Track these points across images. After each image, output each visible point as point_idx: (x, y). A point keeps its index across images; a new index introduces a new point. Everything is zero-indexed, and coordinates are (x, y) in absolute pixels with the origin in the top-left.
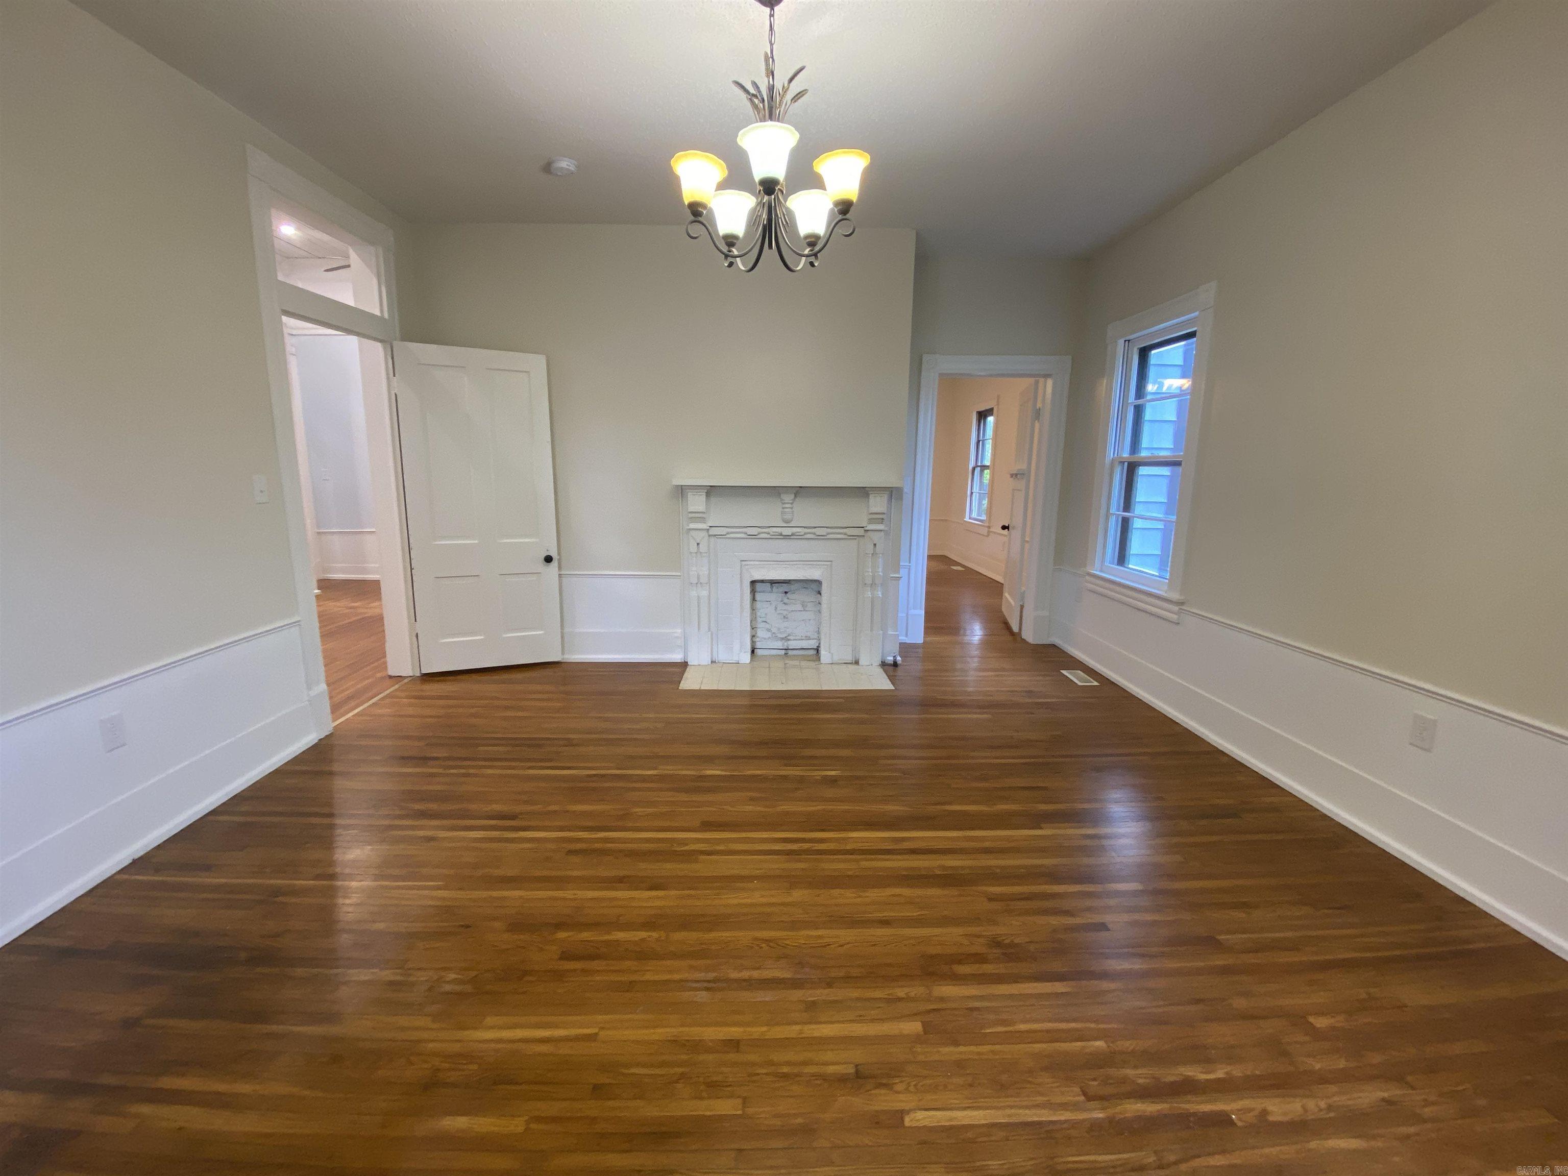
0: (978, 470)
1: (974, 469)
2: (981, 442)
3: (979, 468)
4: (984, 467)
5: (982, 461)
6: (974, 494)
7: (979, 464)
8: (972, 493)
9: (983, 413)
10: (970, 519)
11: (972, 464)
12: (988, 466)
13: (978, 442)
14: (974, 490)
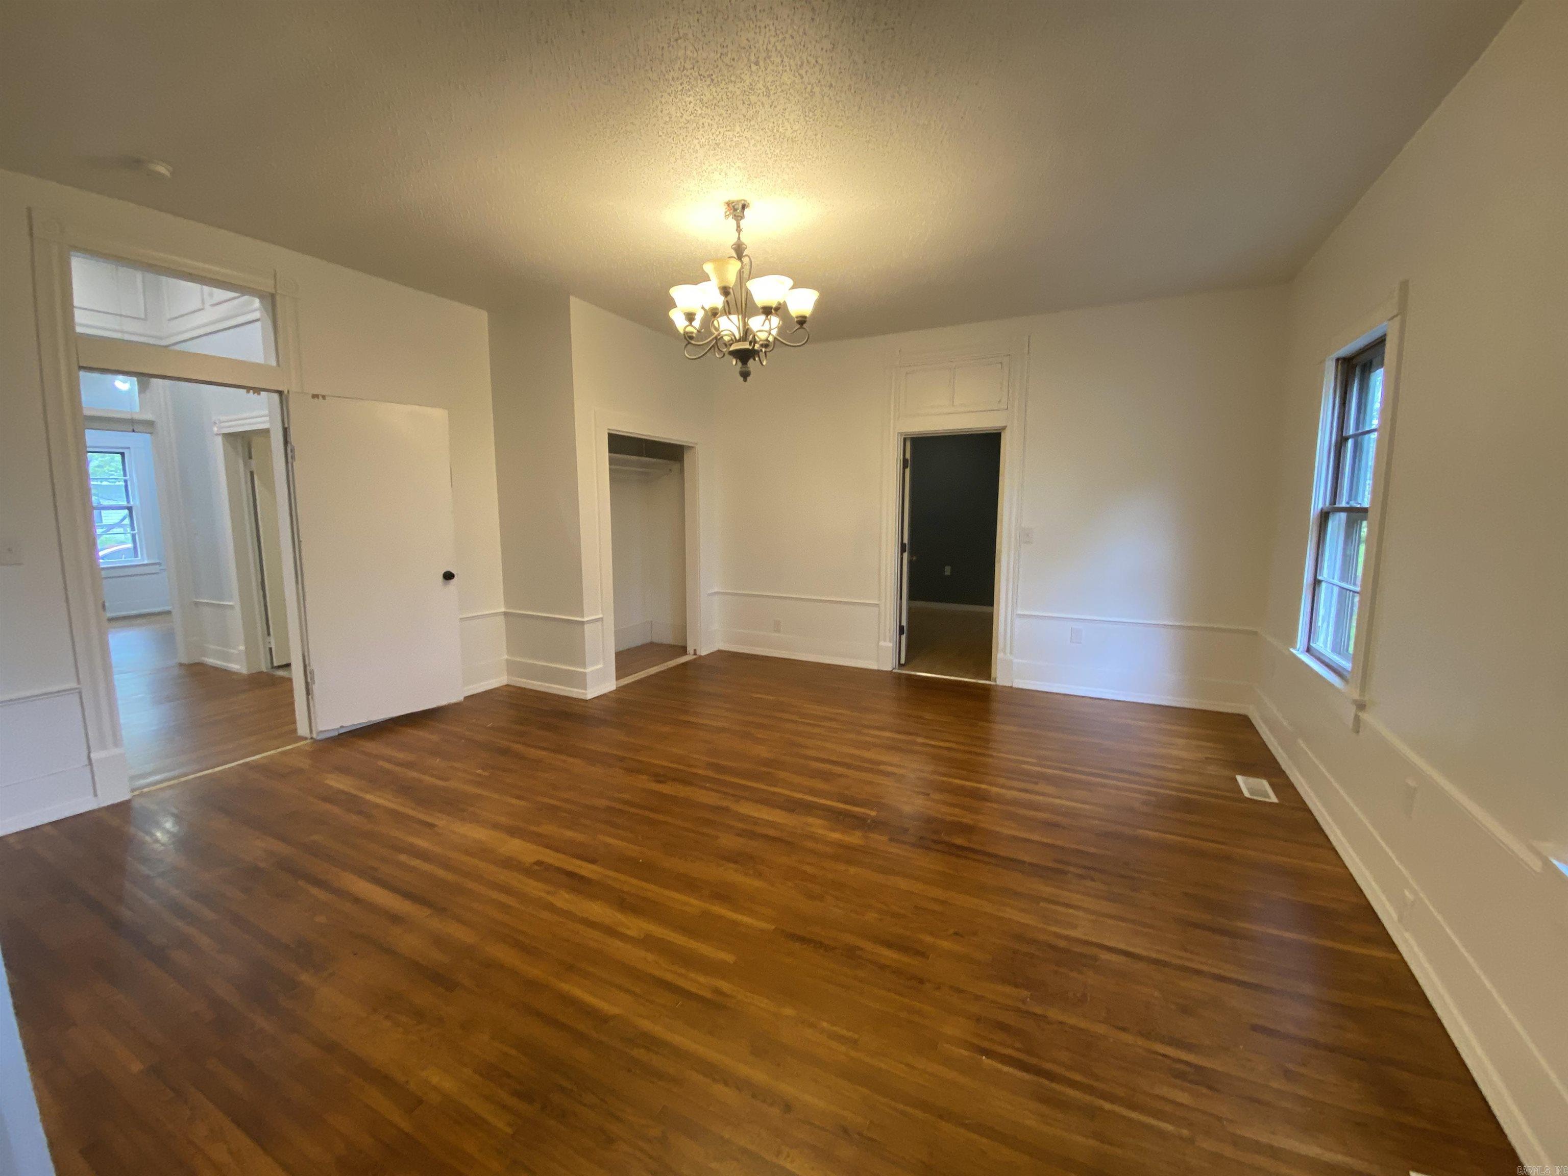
0: (1336, 523)
1: (1324, 516)
2: (1350, 443)
3: (1343, 516)
4: (1356, 514)
5: (1353, 493)
6: (1324, 585)
7: (1344, 504)
8: (1317, 583)
9: (1355, 361)
10: (1309, 650)
11: (1319, 501)
12: (1365, 510)
13: (1341, 441)
14: (1324, 575)
